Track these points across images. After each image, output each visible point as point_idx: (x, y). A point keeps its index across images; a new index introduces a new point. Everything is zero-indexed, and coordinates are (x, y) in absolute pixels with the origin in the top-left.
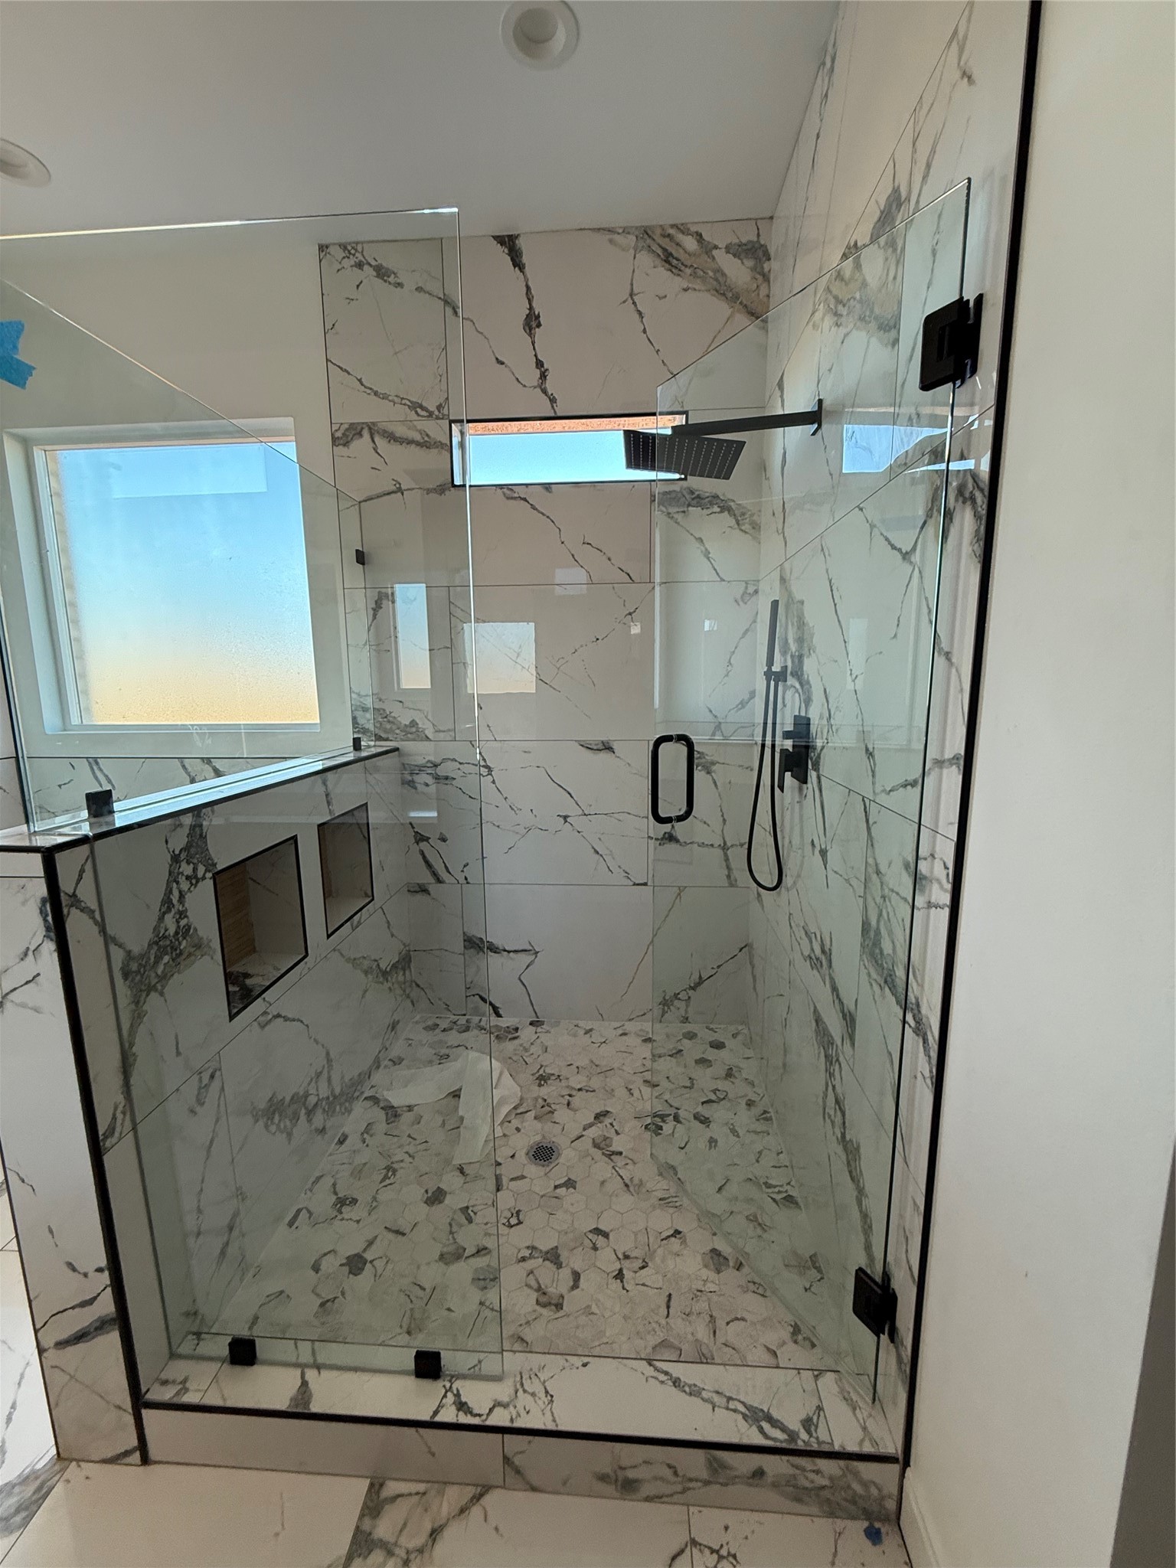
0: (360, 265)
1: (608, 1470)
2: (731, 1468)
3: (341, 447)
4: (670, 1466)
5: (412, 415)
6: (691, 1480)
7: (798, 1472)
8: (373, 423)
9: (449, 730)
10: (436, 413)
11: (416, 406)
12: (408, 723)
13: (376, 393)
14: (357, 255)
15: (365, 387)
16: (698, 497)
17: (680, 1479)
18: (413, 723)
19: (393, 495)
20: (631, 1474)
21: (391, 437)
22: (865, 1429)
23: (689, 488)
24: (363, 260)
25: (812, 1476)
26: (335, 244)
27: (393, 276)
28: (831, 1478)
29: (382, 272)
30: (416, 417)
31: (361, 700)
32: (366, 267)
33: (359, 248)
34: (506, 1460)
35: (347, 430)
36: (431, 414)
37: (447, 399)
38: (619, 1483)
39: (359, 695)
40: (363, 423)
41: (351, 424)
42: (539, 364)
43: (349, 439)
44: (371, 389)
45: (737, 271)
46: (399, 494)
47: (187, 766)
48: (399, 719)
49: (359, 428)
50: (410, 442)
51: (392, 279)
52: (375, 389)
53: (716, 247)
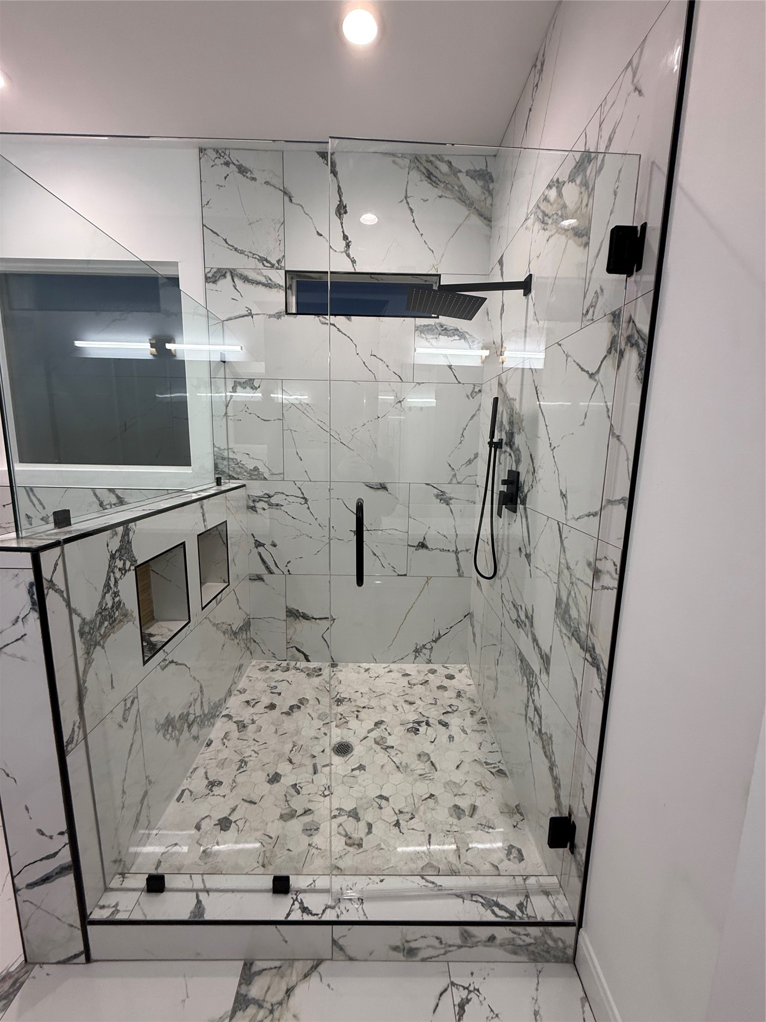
0: (227, 164)
1: (399, 944)
2: (474, 936)
3: (211, 284)
4: (437, 938)
5: (260, 266)
6: (450, 946)
7: (515, 936)
8: (234, 269)
9: (280, 474)
10: (277, 265)
11: (263, 260)
12: (252, 468)
13: (236, 249)
14: (225, 156)
15: (229, 245)
16: (446, 329)
17: (443, 946)
18: (256, 469)
19: (246, 318)
20: (413, 945)
21: (246, 279)
22: (555, 907)
23: (440, 324)
24: (229, 160)
25: (524, 938)
26: (210, 148)
27: (249, 173)
28: (535, 938)
29: (242, 170)
30: (262, 267)
31: (221, 452)
32: (231, 165)
33: (227, 152)
34: (334, 942)
35: (215, 272)
36: (273, 266)
37: (284, 256)
38: (406, 951)
39: (219, 448)
40: (227, 269)
41: (218, 269)
42: (345, 237)
43: (217, 279)
44: (232, 246)
45: (473, 188)
46: (250, 317)
47: (98, 494)
48: (246, 465)
49: (224, 272)
50: (258, 283)
51: (249, 175)
52: (236, 247)
53: (460, 171)
